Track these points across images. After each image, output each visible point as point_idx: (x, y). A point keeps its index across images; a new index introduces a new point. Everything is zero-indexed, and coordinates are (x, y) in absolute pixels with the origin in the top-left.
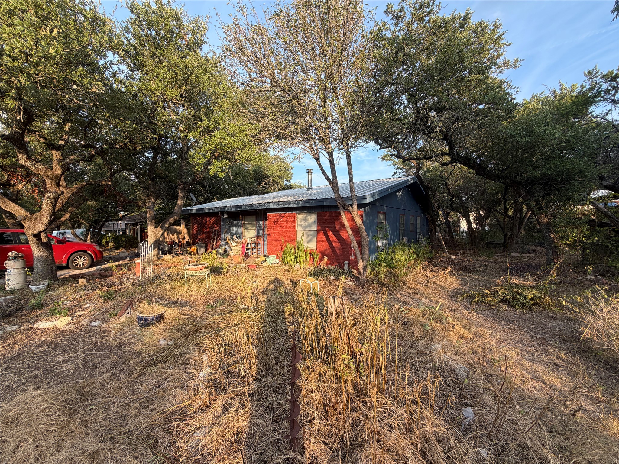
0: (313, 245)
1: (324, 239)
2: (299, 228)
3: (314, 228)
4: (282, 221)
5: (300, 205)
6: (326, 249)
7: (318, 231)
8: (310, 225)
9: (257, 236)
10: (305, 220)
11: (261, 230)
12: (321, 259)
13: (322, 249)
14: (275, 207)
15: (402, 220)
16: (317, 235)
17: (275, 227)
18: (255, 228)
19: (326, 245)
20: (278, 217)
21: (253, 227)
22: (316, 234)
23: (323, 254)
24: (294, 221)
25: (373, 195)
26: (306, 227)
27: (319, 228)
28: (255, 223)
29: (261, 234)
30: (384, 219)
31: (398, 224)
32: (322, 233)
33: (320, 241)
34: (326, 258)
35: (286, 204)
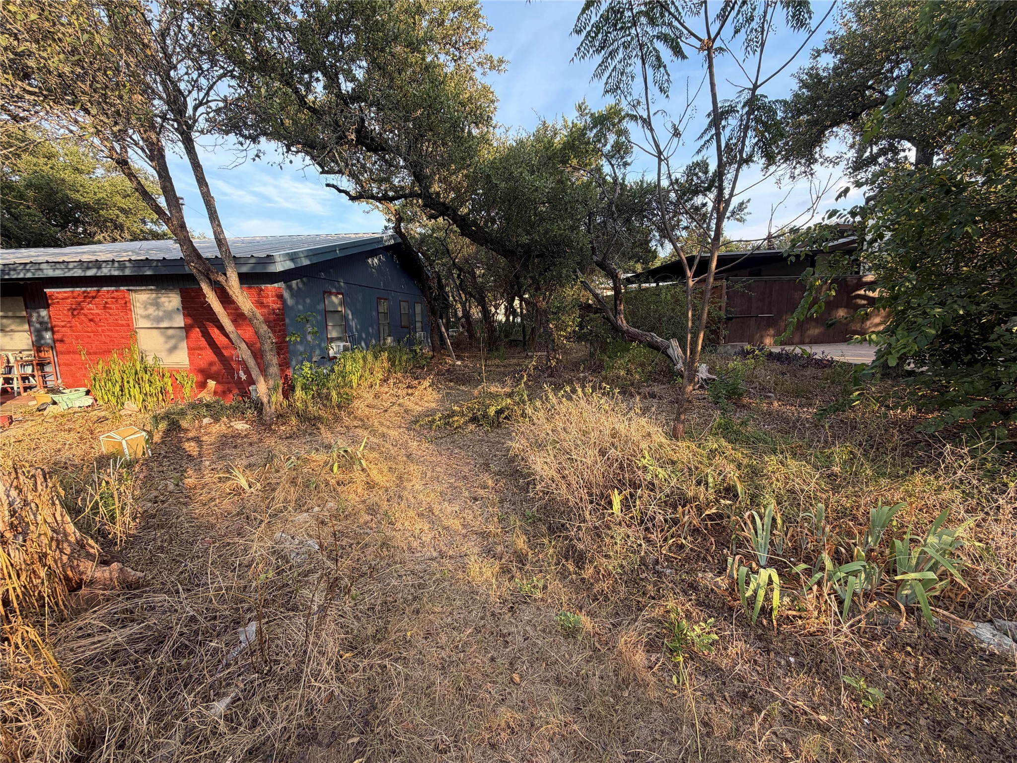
0: (181, 358)
1: (203, 342)
2: (143, 323)
3: (179, 321)
4: (91, 308)
5: (127, 272)
6: (211, 364)
7: (187, 329)
8: (169, 315)
9: (38, 346)
10: (157, 304)
11: (46, 330)
12: (202, 385)
13: (203, 364)
14: (58, 273)
15: (383, 307)
16: (187, 337)
17: (75, 322)
18: (26, 327)
19: (209, 355)
20: (80, 299)
21: (21, 323)
22: (185, 334)
23: (205, 374)
24: (126, 306)
25: (293, 257)
26: (159, 320)
27: (189, 321)
28: (24, 313)
29: (49, 341)
30: (341, 304)
31: (374, 313)
32: (197, 332)
33: (194, 349)
34: (212, 384)
35: (88, 268)
